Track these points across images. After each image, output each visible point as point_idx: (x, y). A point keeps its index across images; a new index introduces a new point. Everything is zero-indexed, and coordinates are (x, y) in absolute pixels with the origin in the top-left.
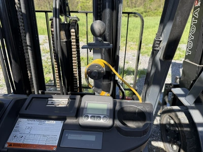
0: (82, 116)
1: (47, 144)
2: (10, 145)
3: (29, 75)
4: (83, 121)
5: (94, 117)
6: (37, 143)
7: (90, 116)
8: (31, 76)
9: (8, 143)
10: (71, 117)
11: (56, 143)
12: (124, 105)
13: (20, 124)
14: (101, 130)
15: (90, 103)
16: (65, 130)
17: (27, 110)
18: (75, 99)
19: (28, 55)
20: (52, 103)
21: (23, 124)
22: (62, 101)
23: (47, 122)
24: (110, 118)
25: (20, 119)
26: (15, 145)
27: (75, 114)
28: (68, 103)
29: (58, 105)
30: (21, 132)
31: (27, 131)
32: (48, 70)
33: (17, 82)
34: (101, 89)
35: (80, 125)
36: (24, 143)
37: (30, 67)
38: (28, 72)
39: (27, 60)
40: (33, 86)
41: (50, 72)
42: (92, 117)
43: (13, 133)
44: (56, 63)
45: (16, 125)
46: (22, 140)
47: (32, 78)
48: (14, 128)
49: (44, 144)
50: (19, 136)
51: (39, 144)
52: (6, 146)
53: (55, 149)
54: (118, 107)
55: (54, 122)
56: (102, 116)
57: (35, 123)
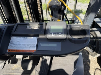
0: (48, 34)
1: (30, 49)
2: (10, 50)
3: (14, 14)
4: (49, 36)
5: (55, 34)
6: (24, 49)
7: (53, 33)
8: (15, 14)
9: (8, 50)
10: (42, 34)
11: (35, 49)
12: (72, 27)
13: (13, 40)
14: (60, 41)
15: (52, 26)
16: (39, 42)
17: (16, 32)
18: (43, 24)
19: (11, 2)
20: (30, 27)
21: (15, 39)
22: (35, 26)
23: (28, 38)
24: (65, 34)
25: (12, 37)
26: (12, 50)
27: (44, 33)
28: (39, 27)
29: (33, 28)
30: (14, 44)
31: (18, 43)
32: (24, 13)
33: (8, 18)
34: (57, 19)
35: (47, 38)
36: (17, 49)
37: (14, 9)
38: (13, 12)
39: (11, 5)
40: (17, 20)
41: (25, 14)
42: (54, 34)
43: (10, 45)
44: (28, 6)
45: (11, 40)
46: (16, 48)
47: (16, 16)
48: (10, 42)
49: (28, 49)
50: (13, 46)
51: (25, 49)
52: (8, 51)
53: (34, 52)
54: (69, 28)
55: (32, 38)
56: (60, 33)
57: (21, 39)
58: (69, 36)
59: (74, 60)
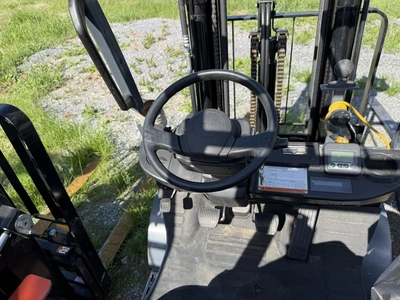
2: (262, 188)
4: (329, 168)
5: (341, 165)
9: (260, 186)
12: (370, 153)
14: (348, 177)
16: (311, 177)
18: (313, 146)
23: (289, 169)
24: (358, 166)
29: (296, 152)
30: (267, 178)
31: (273, 177)
42: (338, 165)
46: (272, 185)
49: (295, 188)
50: (267, 181)
53: (306, 193)
54: (363, 155)
55: (297, 169)
56: (349, 164)
58: (366, 171)
59: (369, 225)
